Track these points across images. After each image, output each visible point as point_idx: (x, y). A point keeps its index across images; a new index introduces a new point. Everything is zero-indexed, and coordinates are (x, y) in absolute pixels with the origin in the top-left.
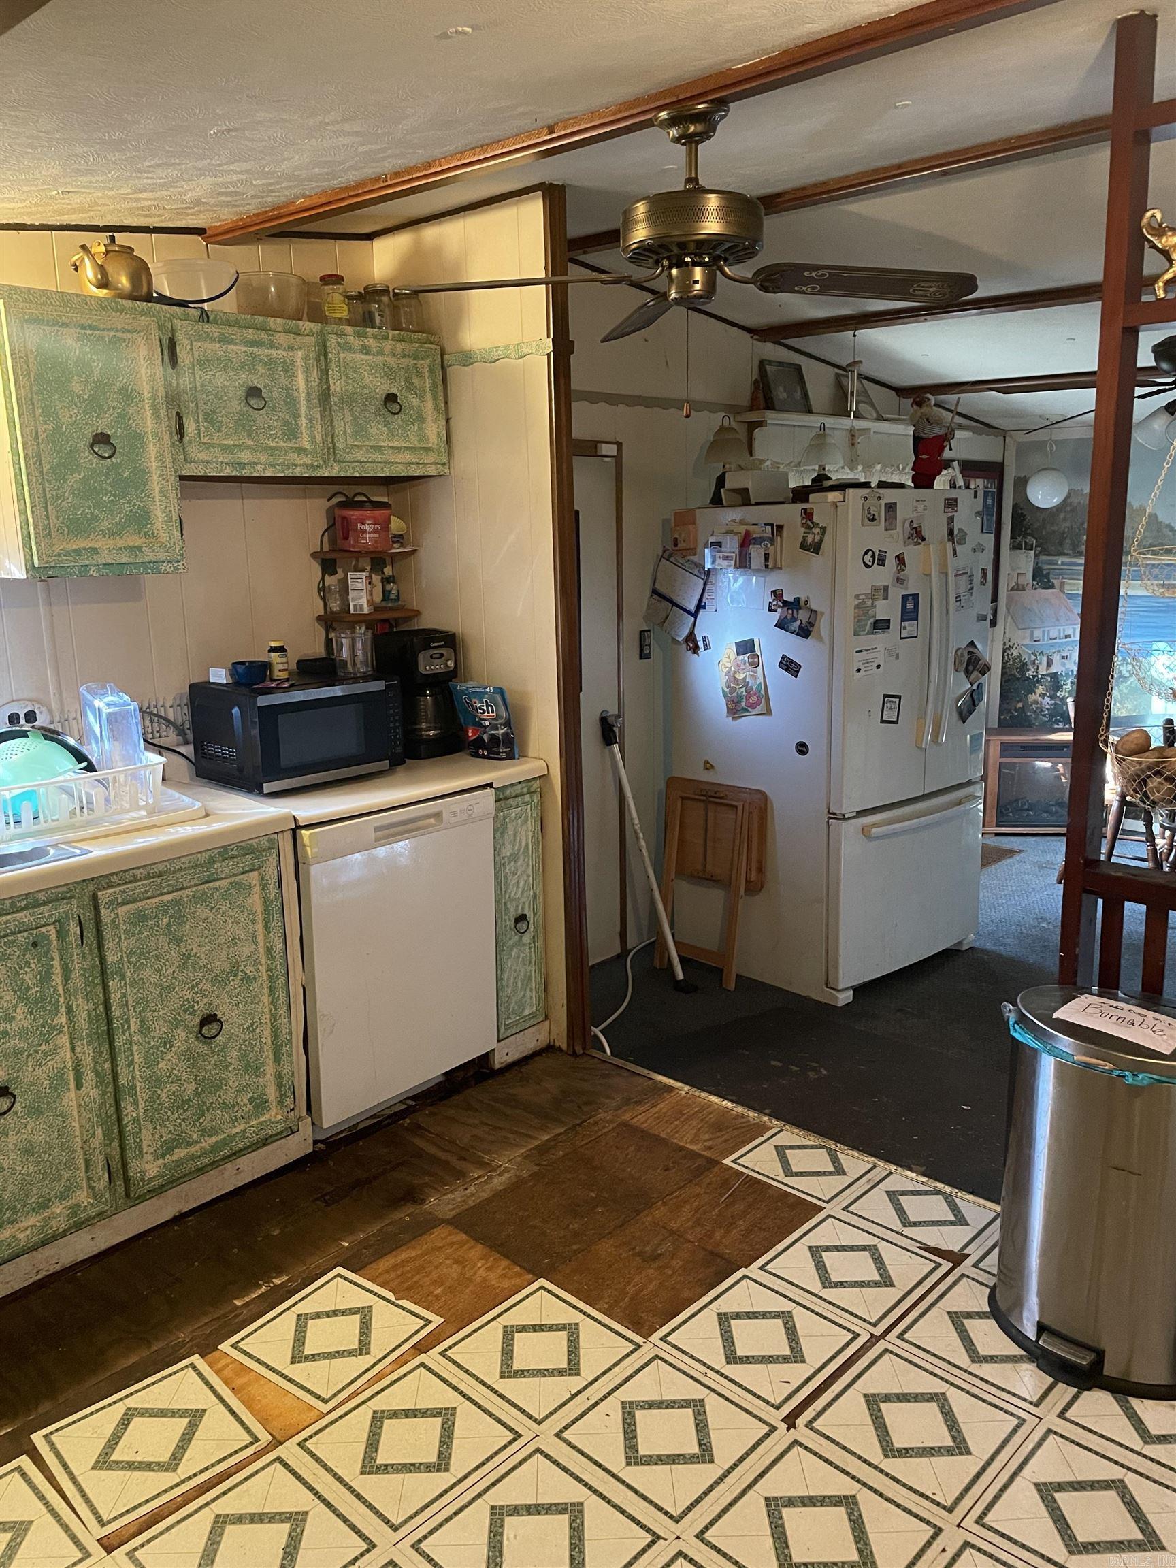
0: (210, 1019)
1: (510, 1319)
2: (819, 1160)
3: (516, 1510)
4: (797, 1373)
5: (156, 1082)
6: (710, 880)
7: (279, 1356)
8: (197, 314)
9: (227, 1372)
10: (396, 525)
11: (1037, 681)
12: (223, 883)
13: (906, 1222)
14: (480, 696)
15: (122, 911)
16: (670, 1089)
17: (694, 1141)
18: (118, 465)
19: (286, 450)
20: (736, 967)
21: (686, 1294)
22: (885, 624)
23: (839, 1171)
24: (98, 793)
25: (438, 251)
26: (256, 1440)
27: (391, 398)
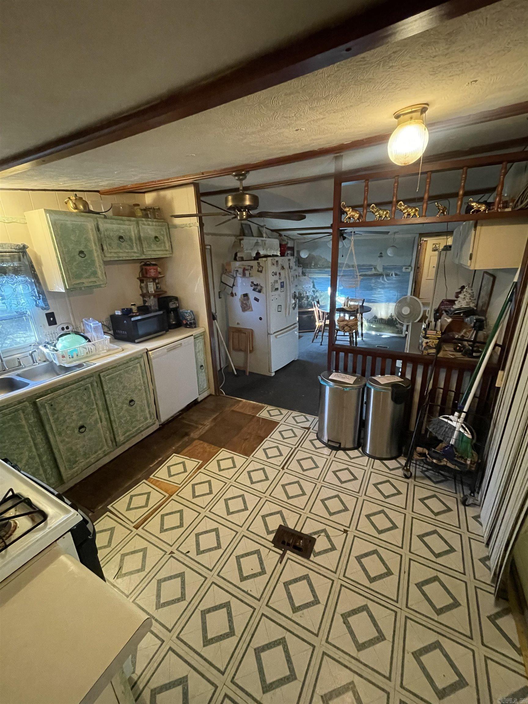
0: (132, 401)
1: (218, 458)
2: (276, 412)
3: (230, 499)
4: (282, 458)
5: (120, 418)
6: (240, 350)
7: (166, 476)
8: (103, 216)
9: (154, 482)
10: (159, 269)
11: (303, 297)
12: (131, 367)
13: (297, 423)
14: (187, 313)
15: (107, 377)
16: (241, 401)
17: (249, 412)
18: (86, 259)
19: (131, 252)
20: (248, 370)
21: (255, 446)
22: (277, 289)
23: (281, 414)
24: (93, 348)
25: (164, 198)
26: (165, 496)
27: (156, 237)
